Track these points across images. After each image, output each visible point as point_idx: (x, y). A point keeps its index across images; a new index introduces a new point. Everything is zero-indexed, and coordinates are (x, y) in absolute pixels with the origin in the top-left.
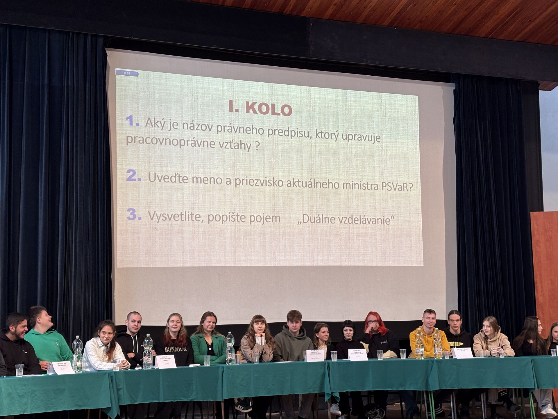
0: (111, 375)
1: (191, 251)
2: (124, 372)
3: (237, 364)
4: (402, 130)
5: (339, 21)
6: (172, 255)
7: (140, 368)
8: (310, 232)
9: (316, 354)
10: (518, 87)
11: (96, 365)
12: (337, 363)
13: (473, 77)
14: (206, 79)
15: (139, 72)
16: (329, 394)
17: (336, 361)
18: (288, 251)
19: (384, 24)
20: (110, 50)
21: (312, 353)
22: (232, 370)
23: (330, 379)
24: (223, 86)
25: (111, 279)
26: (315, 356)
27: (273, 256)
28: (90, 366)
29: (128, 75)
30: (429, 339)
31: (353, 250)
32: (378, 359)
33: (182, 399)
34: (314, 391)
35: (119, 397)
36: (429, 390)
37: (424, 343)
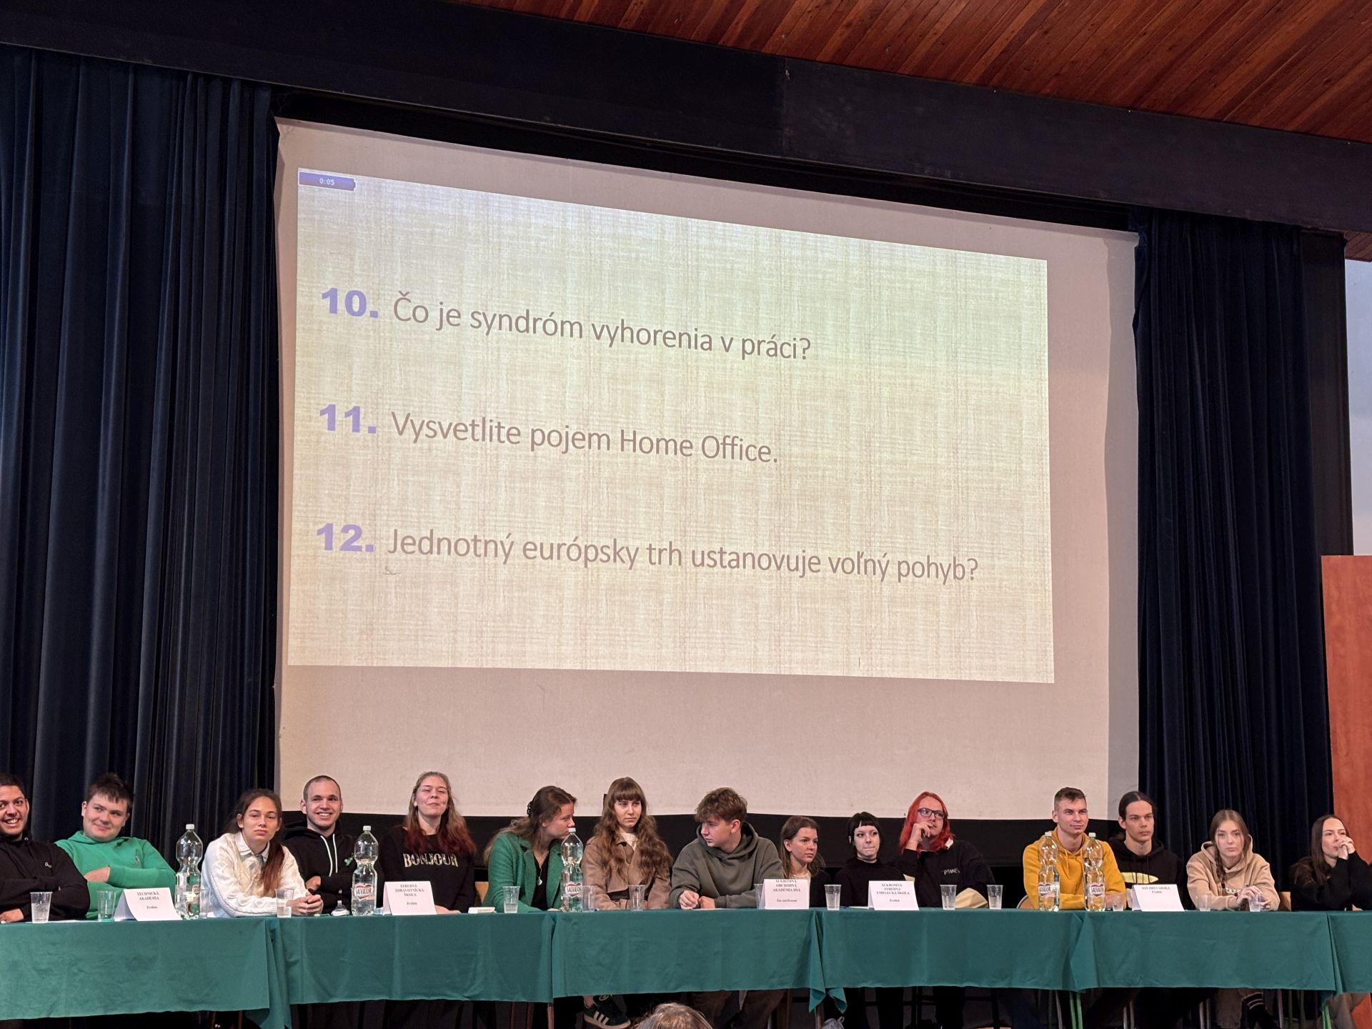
0: (272, 928)
1: (475, 629)
2: (304, 921)
3: (588, 909)
4: (1007, 342)
5: (855, 67)
6: (426, 638)
7: (344, 912)
8: (772, 590)
9: (789, 890)
10: (1295, 246)
11: (233, 903)
12: (840, 913)
13: (1183, 215)
14: (523, 202)
15: (358, 179)
16: (821, 993)
17: (838, 909)
18: (717, 636)
19: (966, 80)
20: (286, 124)
21: (779, 888)
22: (575, 924)
23: (823, 956)
24: (565, 221)
25: (272, 691)
26: (786, 895)
27: (680, 647)
28: (217, 906)
29: (330, 186)
30: (1073, 862)
31: (880, 637)
32: (944, 909)
33: (448, 992)
34: (782, 983)
35: (290, 984)
36: (1071, 989)
37: (1061, 872)
